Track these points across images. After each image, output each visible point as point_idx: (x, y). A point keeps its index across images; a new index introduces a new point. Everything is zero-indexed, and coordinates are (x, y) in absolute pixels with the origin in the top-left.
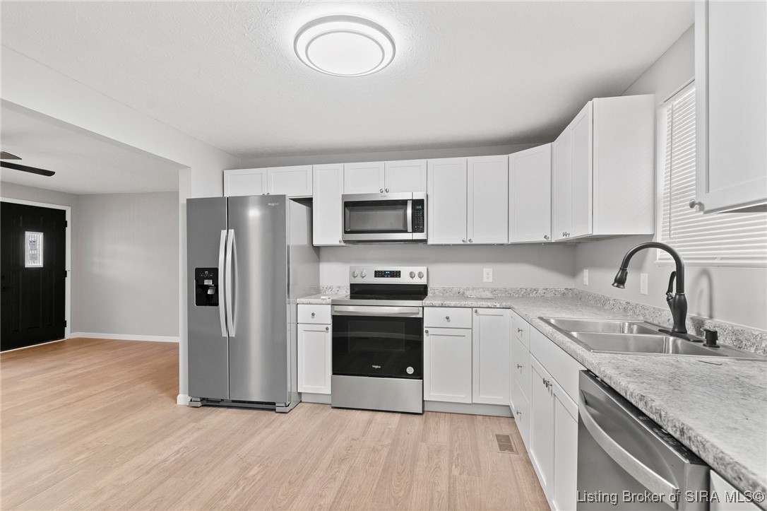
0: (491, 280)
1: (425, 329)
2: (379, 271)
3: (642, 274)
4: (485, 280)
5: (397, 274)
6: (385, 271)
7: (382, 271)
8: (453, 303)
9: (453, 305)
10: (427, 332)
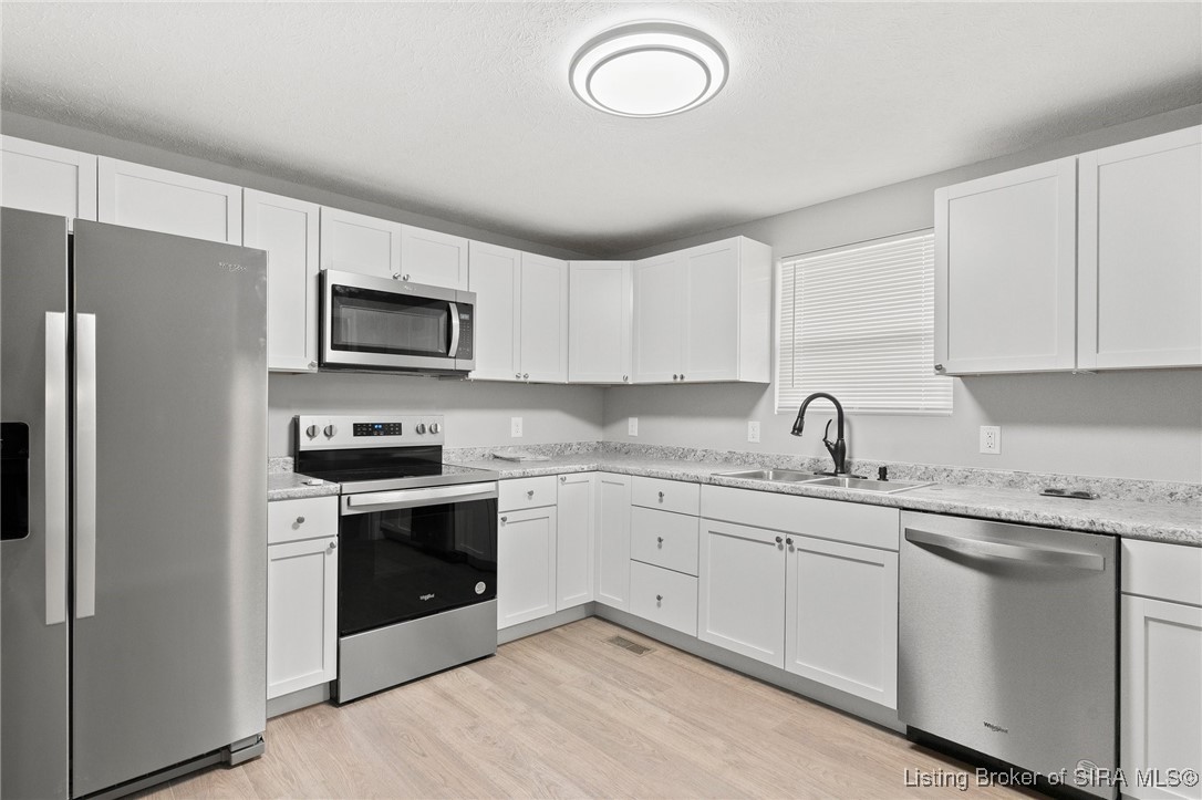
0: (520, 434)
1: (500, 516)
2: (362, 425)
3: (750, 423)
4: (514, 435)
5: (393, 429)
6: (373, 425)
7: (367, 424)
8: (537, 471)
9: (536, 473)
10: (504, 519)
